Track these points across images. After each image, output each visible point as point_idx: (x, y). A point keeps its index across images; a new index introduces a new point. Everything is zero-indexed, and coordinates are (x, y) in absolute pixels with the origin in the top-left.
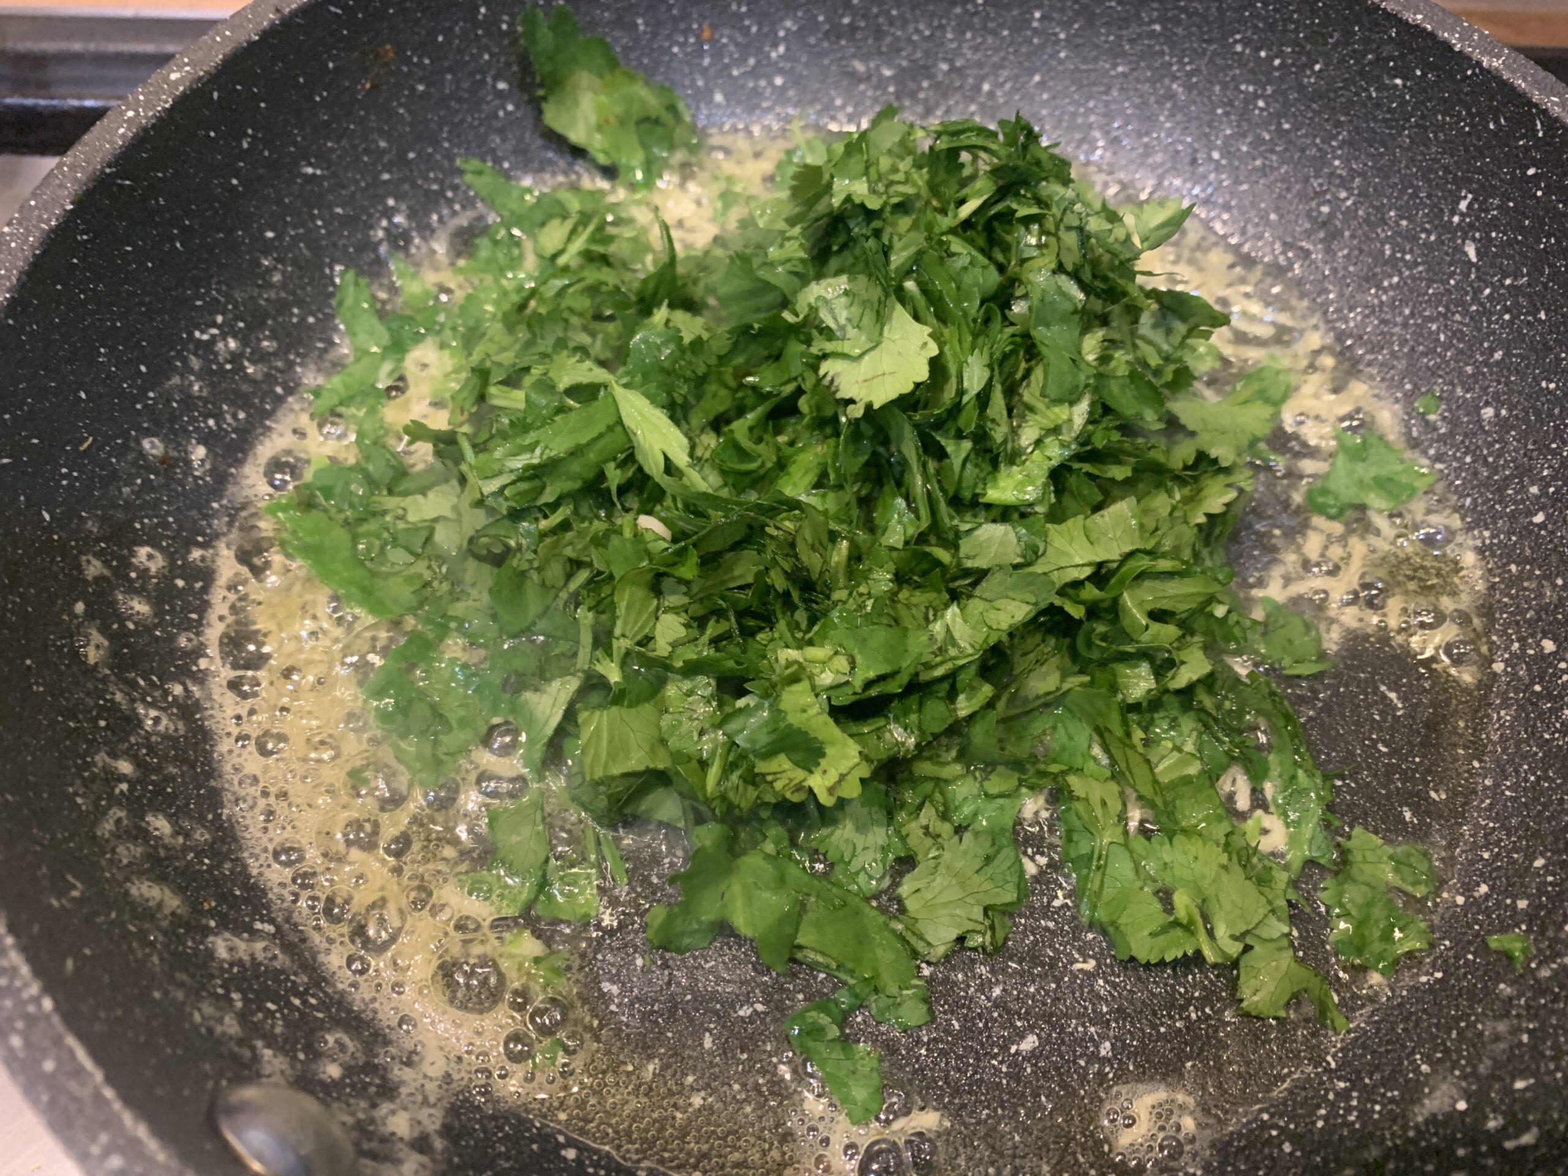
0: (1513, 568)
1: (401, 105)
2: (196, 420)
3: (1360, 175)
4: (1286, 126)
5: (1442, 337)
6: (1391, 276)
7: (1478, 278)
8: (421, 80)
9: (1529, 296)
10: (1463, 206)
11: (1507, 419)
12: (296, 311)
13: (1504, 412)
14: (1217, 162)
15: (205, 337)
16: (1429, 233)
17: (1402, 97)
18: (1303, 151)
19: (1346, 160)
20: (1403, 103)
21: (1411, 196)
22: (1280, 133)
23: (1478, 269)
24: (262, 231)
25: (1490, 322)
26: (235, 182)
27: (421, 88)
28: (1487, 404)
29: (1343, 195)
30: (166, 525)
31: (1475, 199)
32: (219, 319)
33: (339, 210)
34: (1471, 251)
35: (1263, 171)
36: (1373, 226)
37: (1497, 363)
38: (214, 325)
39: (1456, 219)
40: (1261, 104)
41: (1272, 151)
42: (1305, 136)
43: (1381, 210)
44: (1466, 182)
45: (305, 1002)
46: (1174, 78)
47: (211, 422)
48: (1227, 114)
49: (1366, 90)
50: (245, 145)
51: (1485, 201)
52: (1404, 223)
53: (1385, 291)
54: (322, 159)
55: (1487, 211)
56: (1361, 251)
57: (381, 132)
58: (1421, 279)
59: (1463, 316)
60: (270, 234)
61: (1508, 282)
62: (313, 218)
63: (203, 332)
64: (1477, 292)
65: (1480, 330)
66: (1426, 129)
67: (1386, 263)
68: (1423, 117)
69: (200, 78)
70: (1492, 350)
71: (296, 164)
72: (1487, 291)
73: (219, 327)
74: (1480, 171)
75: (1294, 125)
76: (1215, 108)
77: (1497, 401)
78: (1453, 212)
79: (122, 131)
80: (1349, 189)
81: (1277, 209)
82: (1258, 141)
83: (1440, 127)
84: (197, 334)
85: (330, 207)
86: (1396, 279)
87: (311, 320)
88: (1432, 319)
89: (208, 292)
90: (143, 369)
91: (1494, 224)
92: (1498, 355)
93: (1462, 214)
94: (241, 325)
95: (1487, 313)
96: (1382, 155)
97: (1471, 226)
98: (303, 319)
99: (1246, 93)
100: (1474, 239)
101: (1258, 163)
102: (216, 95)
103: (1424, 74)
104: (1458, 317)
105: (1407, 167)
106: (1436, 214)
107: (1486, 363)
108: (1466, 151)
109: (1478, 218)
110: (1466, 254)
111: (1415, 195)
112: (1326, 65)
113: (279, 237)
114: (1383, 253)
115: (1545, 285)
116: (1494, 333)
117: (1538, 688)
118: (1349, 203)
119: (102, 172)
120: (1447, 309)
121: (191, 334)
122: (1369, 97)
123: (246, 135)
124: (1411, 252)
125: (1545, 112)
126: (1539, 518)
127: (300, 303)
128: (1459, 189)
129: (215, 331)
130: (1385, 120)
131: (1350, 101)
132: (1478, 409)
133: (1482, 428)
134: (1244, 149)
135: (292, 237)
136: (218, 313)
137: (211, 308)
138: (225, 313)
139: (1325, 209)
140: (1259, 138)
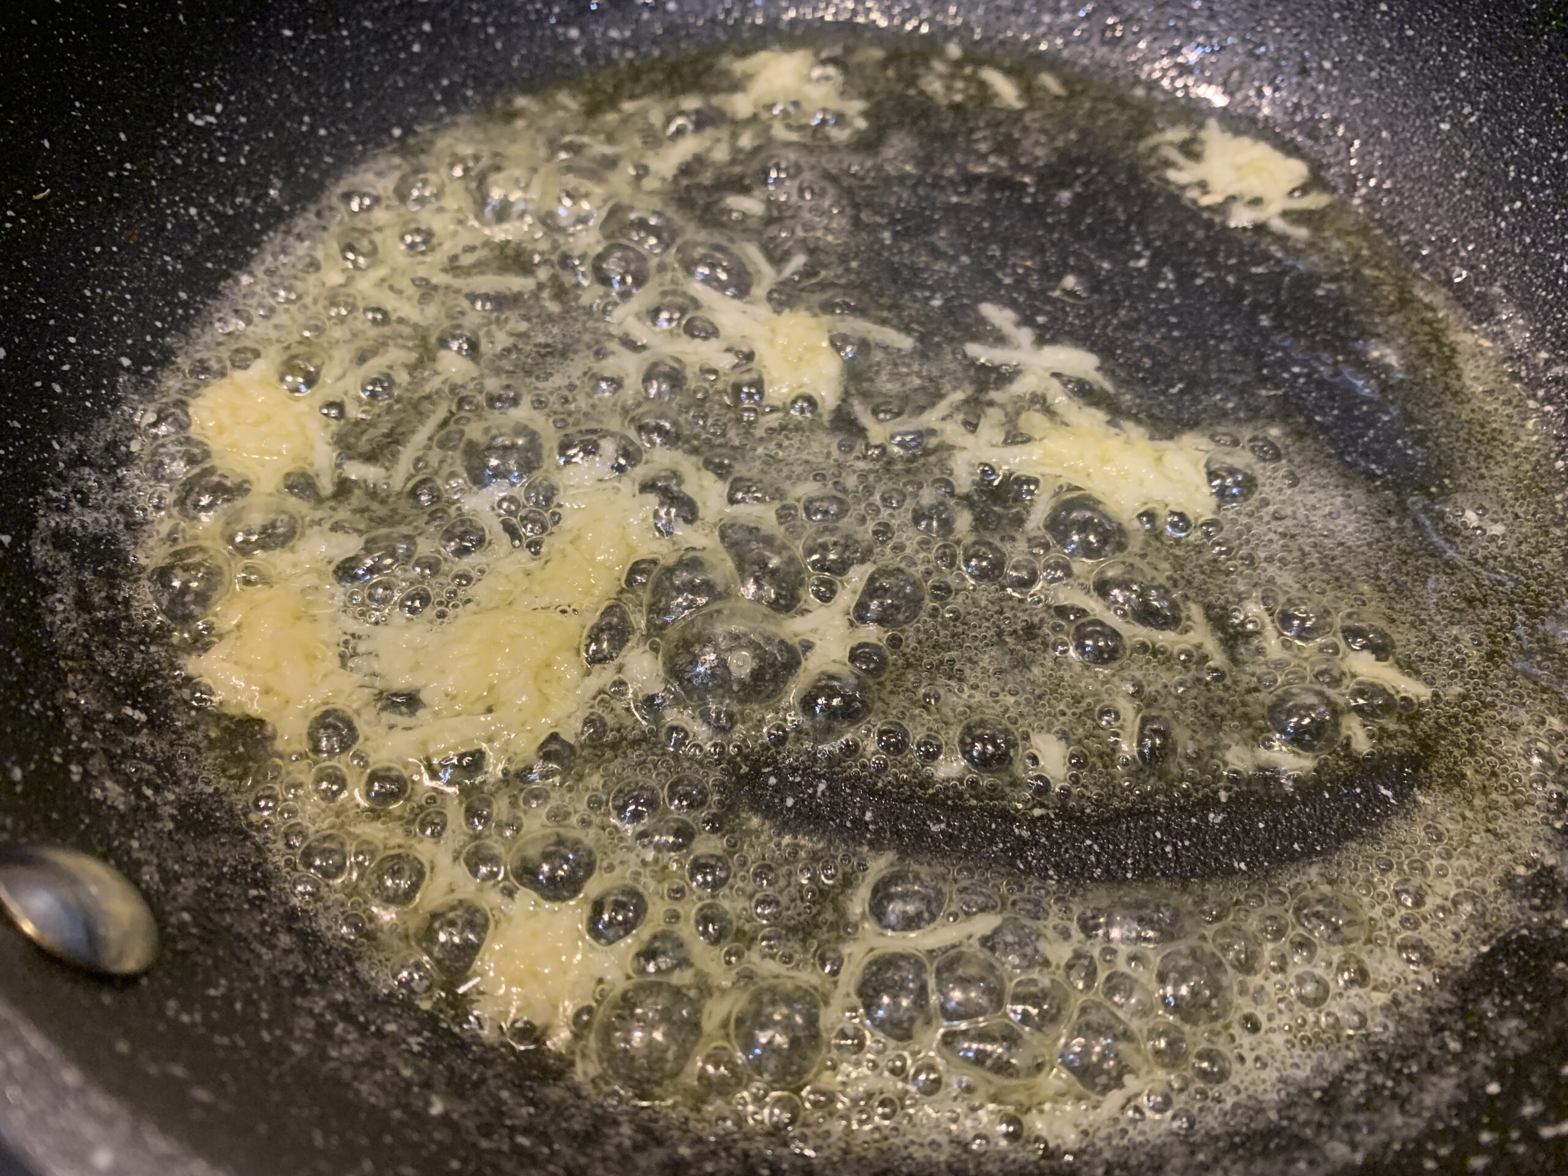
2: (175, 203)
3: (1488, 88)
4: (1410, 33)
6: (1513, 201)
12: (306, 119)
14: (1329, 72)
15: (199, 123)
18: (1426, 61)
22: (1401, 38)
24: (279, 27)
29: (1467, 110)
30: (123, 302)
33: (368, 24)
35: (1379, 84)
36: (1497, 145)
38: (212, 112)
41: (1392, 62)
42: (1430, 43)
43: (1508, 128)
47: (193, 211)
48: (1344, 18)
52: (1534, 141)
53: (1505, 218)
56: (1482, 173)
58: (1547, 204)
60: (288, 33)
62: (338, 26)
63: (197, 117)
67: (1508, 186)
73: (217, 116)
76: (1331, 12)
80: (1474, 105)
81: (1390, 127)
85: (359, 18)
86: (1518, 204)
87: (322, 132)
88: (1555, 248)
89: (210, 76)
90: (123, 137)
94: (243, 120)
96: (1514, 64)
98: (313, 129)
101: (1374, 74)
105: (1543, 77)
111: (1550, 109)
113: (298, 38)
114: (1507, 174)
118: (1473, 119)
121: (183, 117)
124: (1539, 174)
127: (313, 113)
129: (212, 119)
130: (1523, 25)
134: (1360, 58)
135: (313, 41)
136: (218, 101)
137: (211, 94)
138: (226, 103)
139: (1445, 127)
140: (1378, 46)
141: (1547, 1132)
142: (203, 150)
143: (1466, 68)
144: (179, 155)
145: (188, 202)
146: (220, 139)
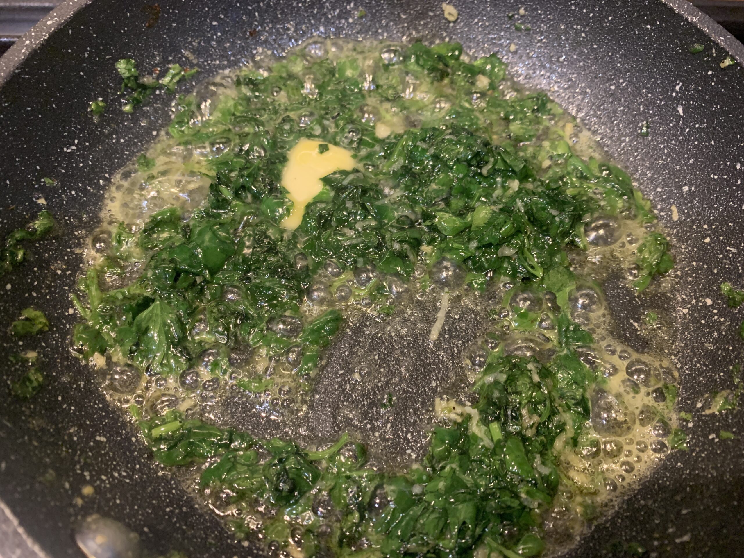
0: (694, 263)
1: (164, 34)
2: (65, 191)
3: (629, 71)
4: (595, 46)
5: (666, 151)
6: (643, 121)
7: (683, 123)
8: (174, 21)
9: (707, 133)
10: (677, 88)
11: (694, 192)
12: (114, 136)
13: (693, 189)
14: (562, 63)
15: (69, 151)
16: (661, 100)
17: (650, 34)
19: (623, 64)
20: (651, 38)
21: (653, 82)
22: (592, 49)
23: (683, 118)
24: (96, 97)
25: (688, 145)
26: (82, 73)
27: (174, 25)
28: (685, 184)
29: (621, 81)
30: (52, 244)
31: (683, 85)
32: (76, 141)
34: (680, 110)
35: (584, 68)
36: (635, 97)
37: (691, 165)
38: (74, 145)
39: (674, 94)
40: (583, 35)
41: (588, 58)
42: (604, 51)
43: (639, 89)
44: (679, 77)
45: (120, 474)
46: (543, 22)
48: (567, 39)
49: (633, 30)
50: (86, 55)
51: (688, 86)
52: (650, 95)
53: (640, 128)
55: (689, 91)
56: (629, 108)
57: (155, 47)
58: (657, 123)
59: (676, 141)
60: (101, 99)
61: (697, 126)
63: (68, 148)
64: (683, 130)
65: (683, 149)
67: (640, 114)
68: (660, 44)
69: (62, 24)
70: (689, 158)
72: (688, 130)
73: (76, 146)
74: (686, 71)
75: (598, 46)
76: (561, 36)
77: (690, 184)
78: (673, 91)
79: (23, 51)
80: (624, 79)
81: (590, 87)
82: (581, 53)
83: (667, 50)
84: (65, 149)
86: (645, 122)
87: (122, 140)
88: (661, 143)
89: (70, 129)
90: (38, 167)
91: (692, 98)
92: (691, 161)
93: (677, 92)
94: (87, 144)
95: (687, 141)
96: (640, 62)
97: (681, 98)
98: (118, 140)
99: (577, 29)
100: (682, 105)
101: (581, 64)
102: (70, 32)
103: (661, 24)
104: (673, 142)
105: (652, 68)
106: (665, 92)
107: (685, 165)
108: (680, 61)
109: (684, 94)
110: (678, 111)
111: (655, 82)
112: (615, 17)
113: (105, 100)
114: (639, 109)
115: (714, 128)
116: (690, 150)
117: (703, 322)
118: (624, 85)
119: (14, 72)
120: (669, 137)
121: (62, 150)
122: (635, 34)
123: (87, 51)
124: (652, 109)
125: (717, 44)
126: (707, 240)
127: (117, 133)
128: (676, 80)
129: (74, 148)
130: (642, 45)
131: (626, 35)
132: (681, 187)
133: (683, 196)
134: (575, 57)
135: (111, 100)
136: (75, 138)
137: (72, 136)
138: (79, 138)
139: (613, 87)
140: (582, 52)
141: (678, 541)
142: (73, 163)
143: (619, 62)
144: (63, 168)
145: (70, 189)
146: (78, 156)
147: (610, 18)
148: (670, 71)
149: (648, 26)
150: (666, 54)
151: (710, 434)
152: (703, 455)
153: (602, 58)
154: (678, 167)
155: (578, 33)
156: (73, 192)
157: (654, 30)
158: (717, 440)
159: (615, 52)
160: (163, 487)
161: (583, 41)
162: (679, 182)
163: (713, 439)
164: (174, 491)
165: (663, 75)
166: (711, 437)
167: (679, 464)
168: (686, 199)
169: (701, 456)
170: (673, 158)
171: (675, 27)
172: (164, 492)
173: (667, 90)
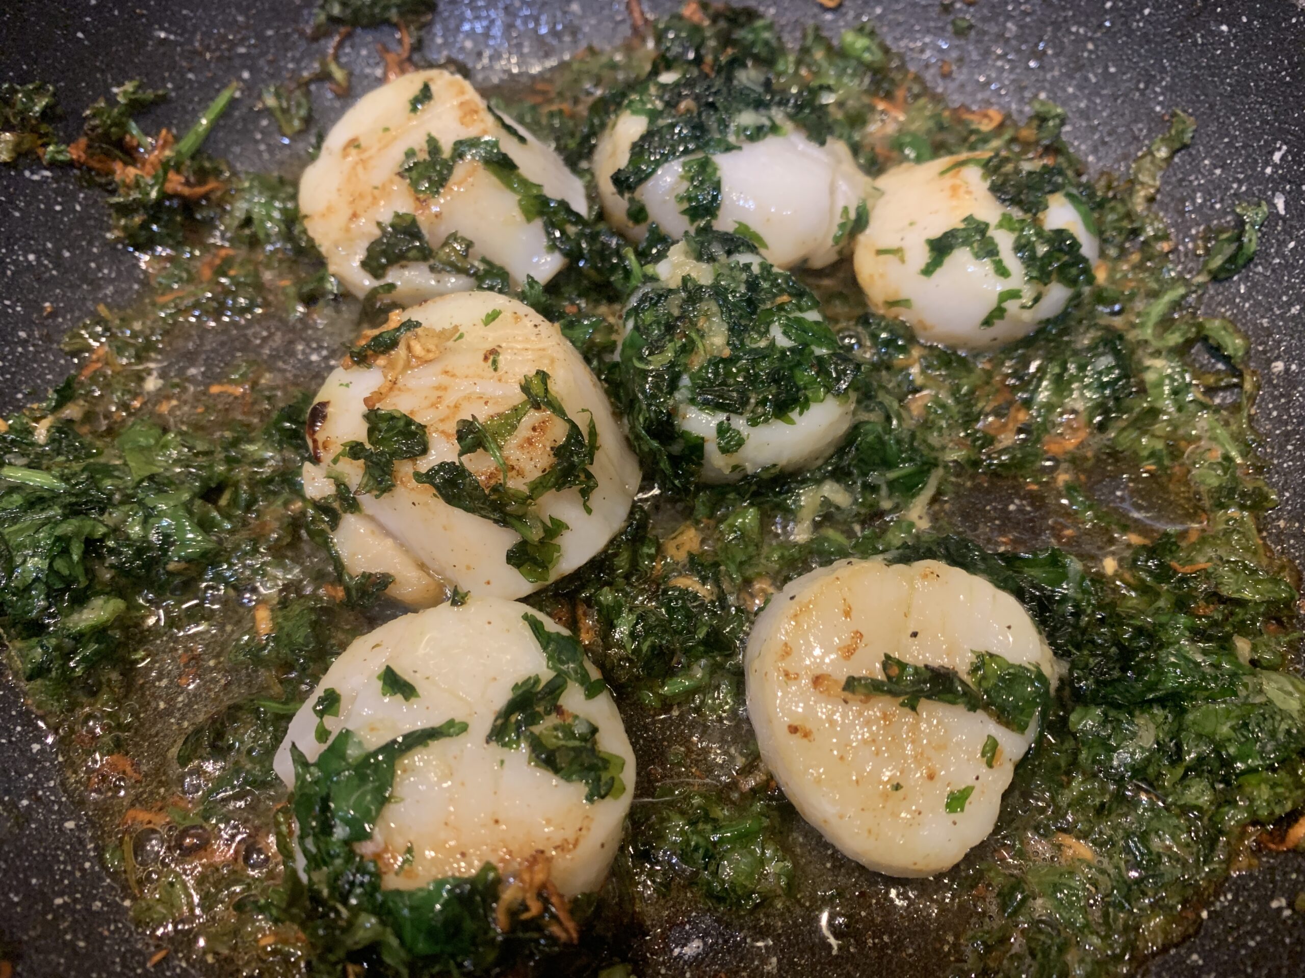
0: (1282, 524)
5: (1243, 288)
7: (1284, 230)
10: (1277, 157)
11: (1296, 374)
13: (1294, 367)
16: (1240, 182)
17: (1227, 43)
19: (1166, 107)
20: (1227, 51)
23: (1284, 222)
25: (1291, 276)
26: (80, 35)
28: (1277, 359)
31: (1288, 151)
34: (1280, 203)
37: (1294, 315)
39: (1269, 170)
40: (1090, 46)
44: (1280, 134)
49: (1191, 36)
51: (1299, 153)
54: (177, 24)
55: (1300, 164)
59: (1265, 268)
64: (1282, 244)
65: (1280, 283)
66: (1247, 78)
68: (1246, 65)
70: (1290, 304)
71: (149, 26)
72: (1292, 245)
74: (1296, 122)
77: (1289, 357)
78: (1266, 163)
83: (1260, 76)
92: (1295, 310)
93: (1275, 166)
95: (1289, 267)
97: (1282, 177)
99: (1077, 35)
100: (1283, 191)
103: (1250, 22)
106: (1250, 164)
107: (1282, 317)
108: (1286, 101)
109: (1290, 169)
110: (1275, 207)
112: (1156, 9)
122: (1195, 43)
128: (1275, 140)
131: (1176, 47)
132: (1269, 362)
133: (1270, 381)
147: (1147, 11)
148: (1265, 122)
149: (1224, 28)
150: (1257, 86)
151: (1272, 898)
152: (1252, 943)
153: (1126, 95)
154: (1265, 322)
155: (1080, 41)
156: (31, 257)
157: (1235, 36)
158: (1287, 913)
159: (1150, 80)
160: (67, 853)
161: (1089, 59)
162: (1264, 352)
163: (1280, 910)
164: (87, 865)
165: (1247, 130)
166: (1275, 904)
167: (1195, 957)
168: (1275, 387)
169: (1245, 946)
170: (1258, 304)
171: (1280, 29)
172: (64, 863)
173: (1256, 161)
